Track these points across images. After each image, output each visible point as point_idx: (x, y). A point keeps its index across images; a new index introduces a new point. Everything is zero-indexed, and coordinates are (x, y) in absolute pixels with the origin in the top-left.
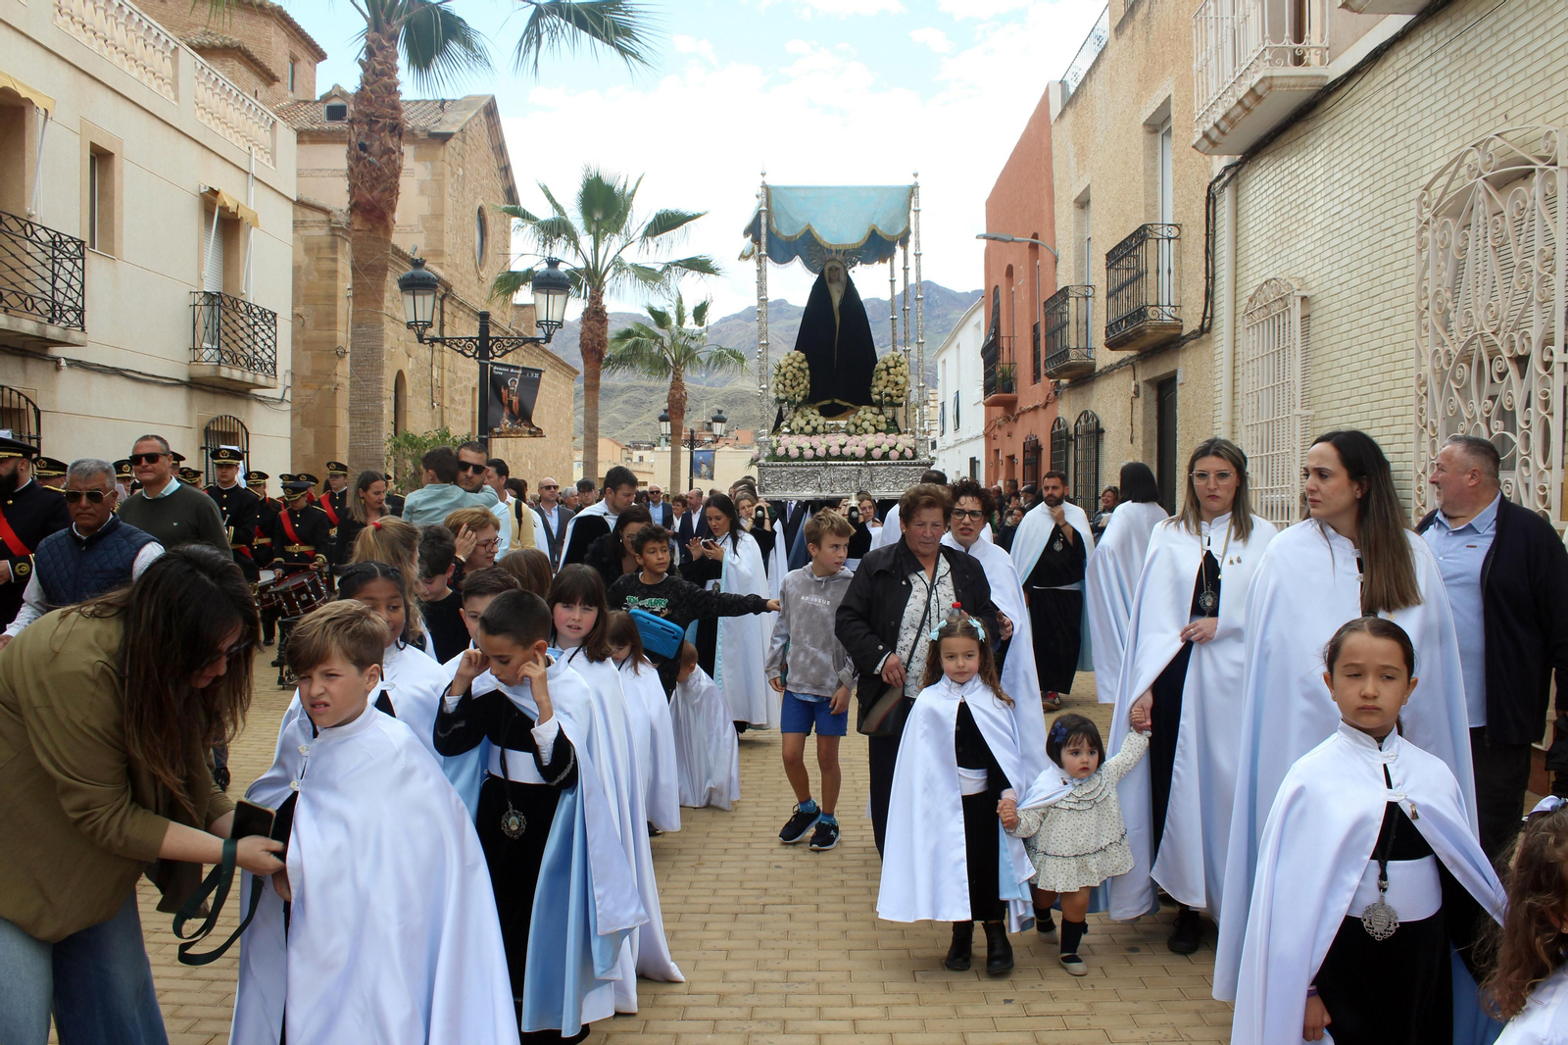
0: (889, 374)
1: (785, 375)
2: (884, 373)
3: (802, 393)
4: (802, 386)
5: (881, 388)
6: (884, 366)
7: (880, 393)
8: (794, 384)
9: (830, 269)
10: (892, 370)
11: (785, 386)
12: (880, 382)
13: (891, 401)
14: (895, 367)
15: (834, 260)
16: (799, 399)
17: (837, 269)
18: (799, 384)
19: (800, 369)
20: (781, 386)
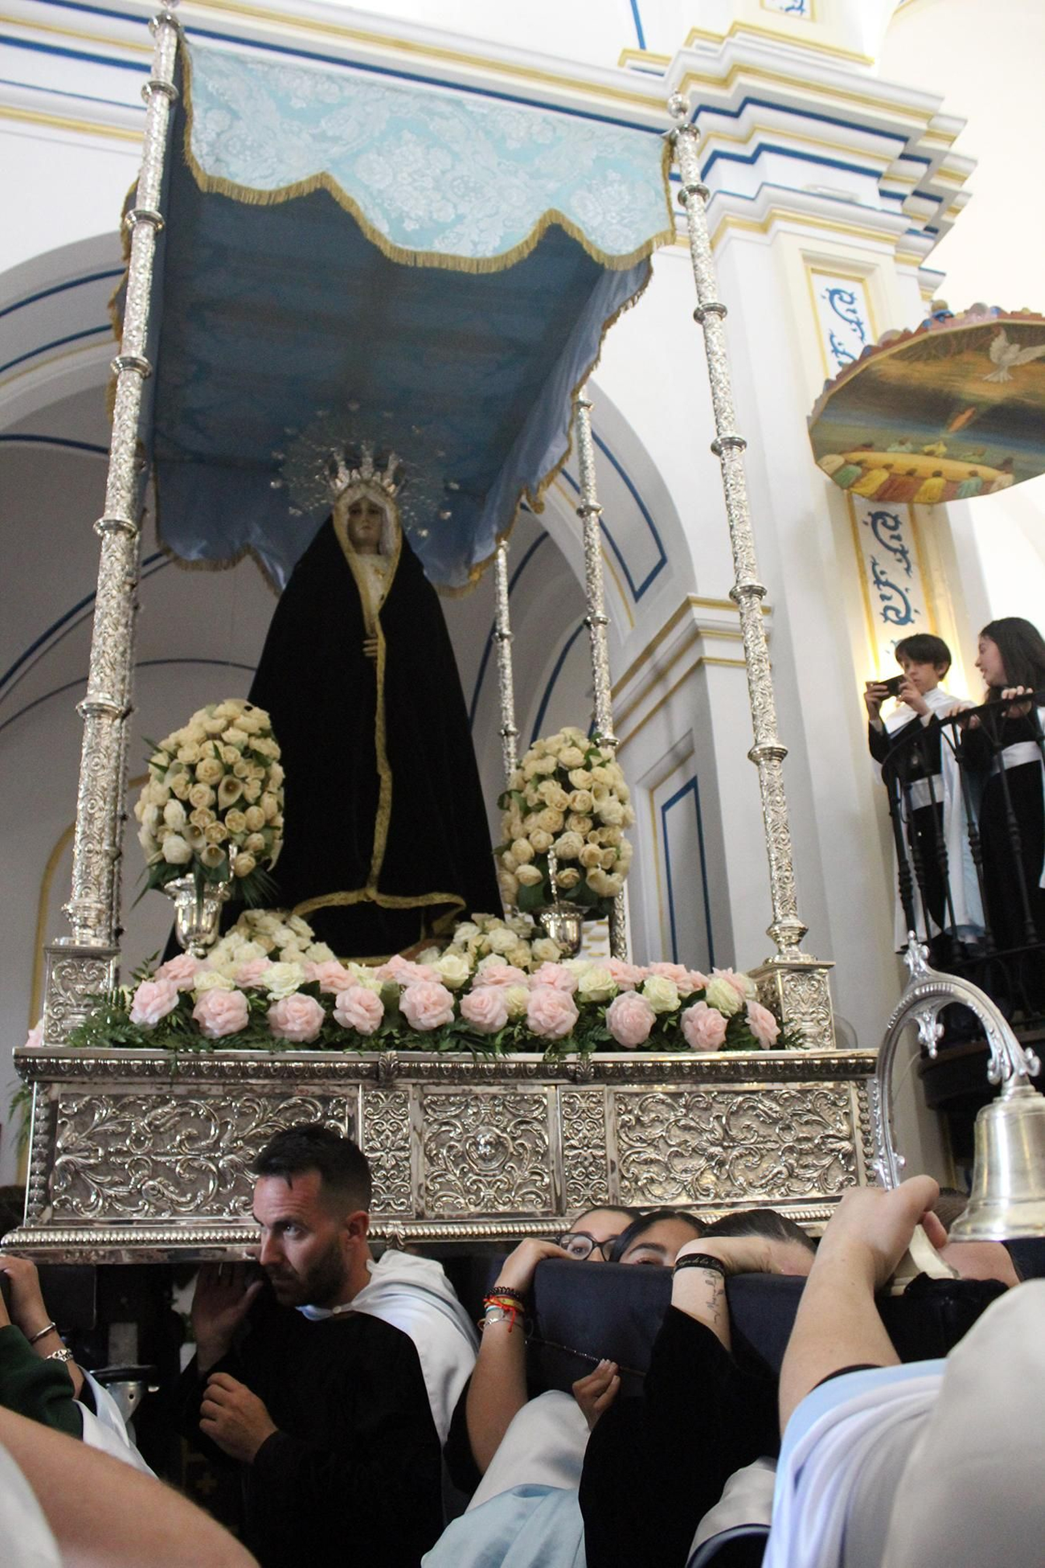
0: (568, 787)
1: (192, 768)
2: (551, 788)
3: (257, 839)
4: (253, 811)
5: (542, 839)
6: (549, 766)
7: (539, 859)
8: (226, 800)
9: (355, 510)
10: (576, 777)
11: (188, 807)
12: (534, 820)
13: (582, 882)
14: (588, 767)
15: (367, 483)
16: (244, 862)
17: (375, 511)
18: (243, 805)
19: (248, 753)
20: (174, 810)
